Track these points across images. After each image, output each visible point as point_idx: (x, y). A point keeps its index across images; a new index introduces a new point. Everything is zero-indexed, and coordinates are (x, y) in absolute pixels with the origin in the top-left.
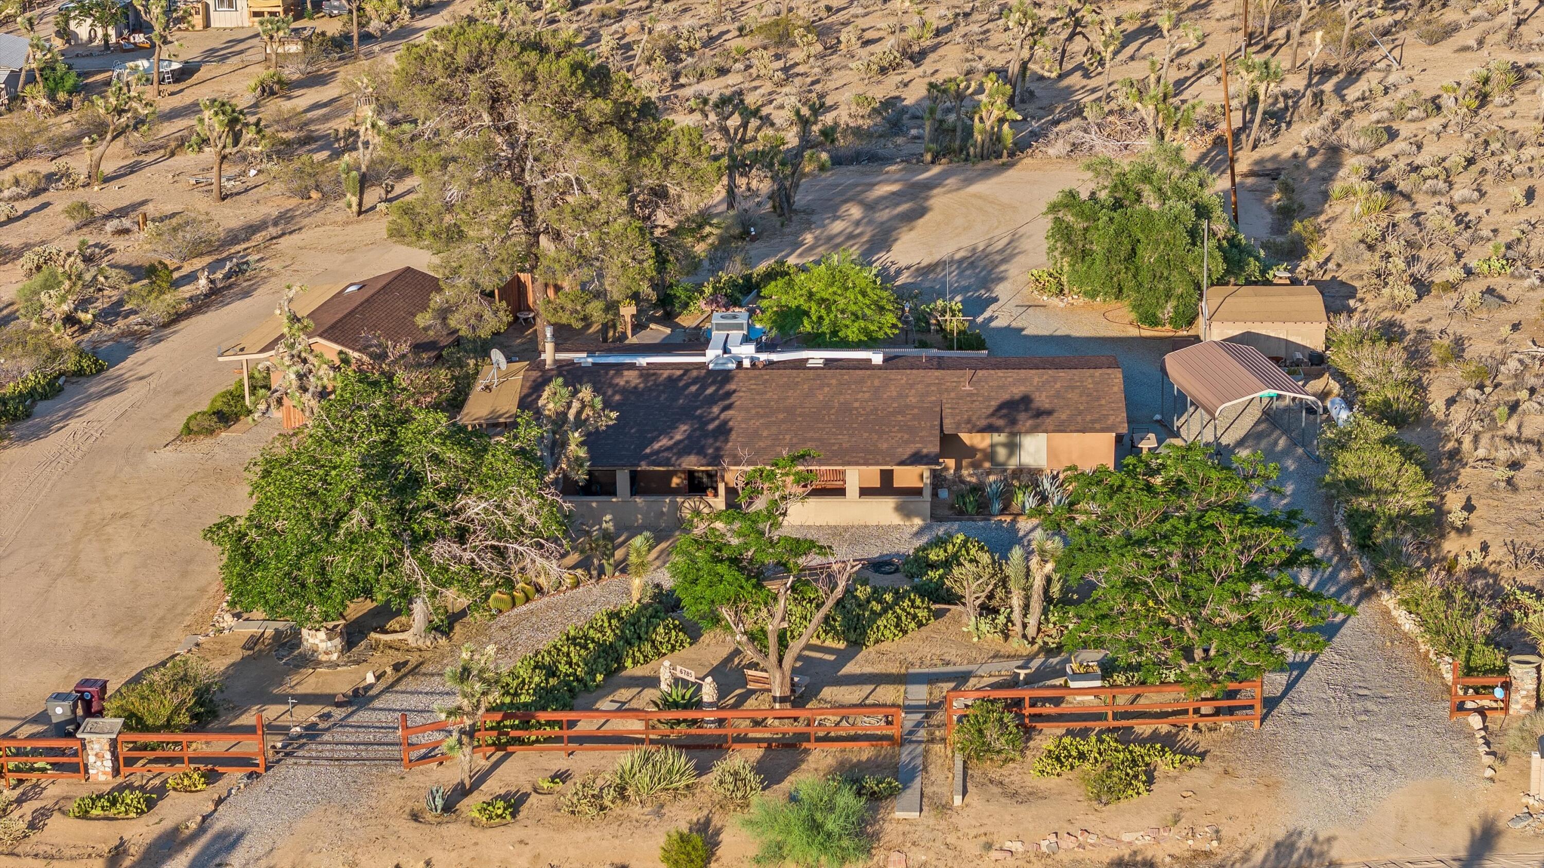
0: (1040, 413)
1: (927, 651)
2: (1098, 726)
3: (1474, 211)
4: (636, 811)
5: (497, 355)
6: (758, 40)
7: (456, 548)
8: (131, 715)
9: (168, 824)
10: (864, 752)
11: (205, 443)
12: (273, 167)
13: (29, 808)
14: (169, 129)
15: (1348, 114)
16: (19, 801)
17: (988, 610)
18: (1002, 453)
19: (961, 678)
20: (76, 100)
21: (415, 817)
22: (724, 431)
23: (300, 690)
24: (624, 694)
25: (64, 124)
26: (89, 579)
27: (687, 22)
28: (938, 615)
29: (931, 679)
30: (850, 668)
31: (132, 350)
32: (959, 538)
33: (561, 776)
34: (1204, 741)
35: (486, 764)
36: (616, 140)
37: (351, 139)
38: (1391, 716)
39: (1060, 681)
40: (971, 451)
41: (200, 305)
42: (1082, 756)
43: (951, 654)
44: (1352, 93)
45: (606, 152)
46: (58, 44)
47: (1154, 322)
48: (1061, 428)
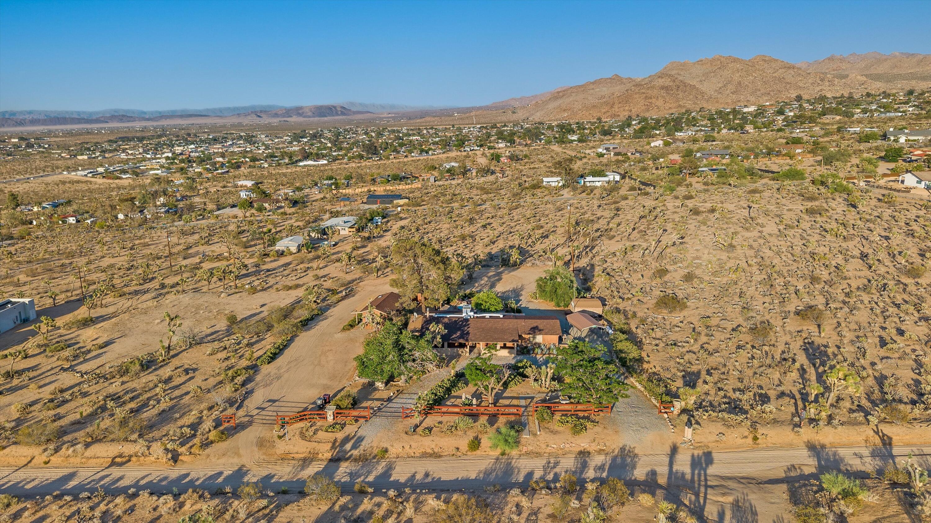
0: (540, 330)
1: (523, 390)
2: (569, 413)
3: (630, 280)
4: (460, 433)
5: (415, 314)
6: (458, 239)
7: (413, 364)
8: (338, 405)
9: (347, 434)
10: (512, 418)
11: (348, 332)
12: (357, 267)
13: (313, 428)
14: (334, 257)
15: (594, 256)
16: (311, 426)
17: (536, 380)
18: (531, 339)
19: (532, 398)
20: (313, 250)
21: (406, 433)
22: (468, 333)
23: (375, 397)
24: (452, 400)
25: (311, 255)
26: (324, 366)
27: (442, 235)
28: (524, 381)
29: (525, 398)
30: (505, 395)
31: (329, 309)
32: (525, 360)
33: (440, 423)
34: (597, 419)
35: (422, 419)
36: (442, 266)
37: (374, 261)
38: (643, 413)
39: (558, 400)
40: (525, 339)
41: (343, 298)
42: (567, 422)
43: (529, 391)
44: (594, 251)
45: (439, 268)
46: (308, 238)
47: (559, 306)
48: (546, 334)
